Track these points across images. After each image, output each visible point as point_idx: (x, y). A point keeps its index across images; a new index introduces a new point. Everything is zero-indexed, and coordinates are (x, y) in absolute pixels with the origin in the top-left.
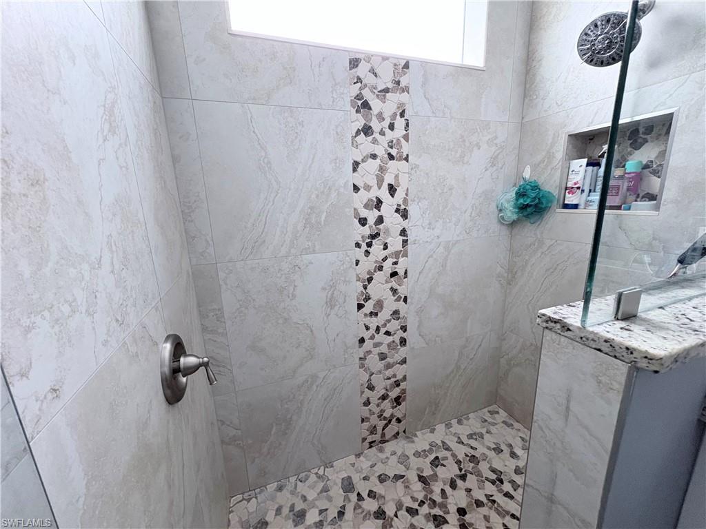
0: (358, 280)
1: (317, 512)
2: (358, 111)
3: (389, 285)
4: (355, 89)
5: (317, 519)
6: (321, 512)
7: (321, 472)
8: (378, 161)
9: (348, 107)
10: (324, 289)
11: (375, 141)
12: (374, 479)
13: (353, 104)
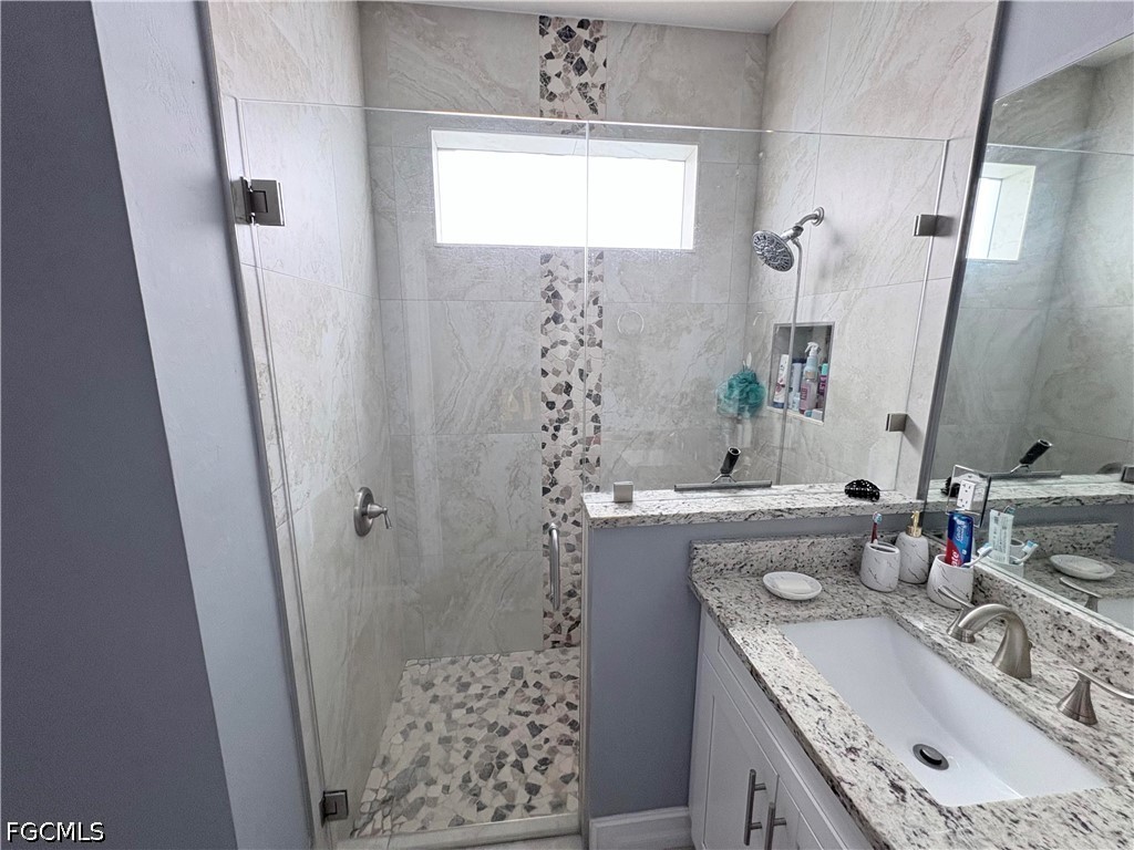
0: (544, 462)
1: (481, 687)
2: (547, 301)
3: (580, 472)
4: (546, 282)
5: (480, 692)
6: (484, 687)
7: (496, 658)
8: (568, 347)
9: (539, 298)
10: (508, 469)
11: (565, 328)
12: (546, 674)
13: (543, 295)
